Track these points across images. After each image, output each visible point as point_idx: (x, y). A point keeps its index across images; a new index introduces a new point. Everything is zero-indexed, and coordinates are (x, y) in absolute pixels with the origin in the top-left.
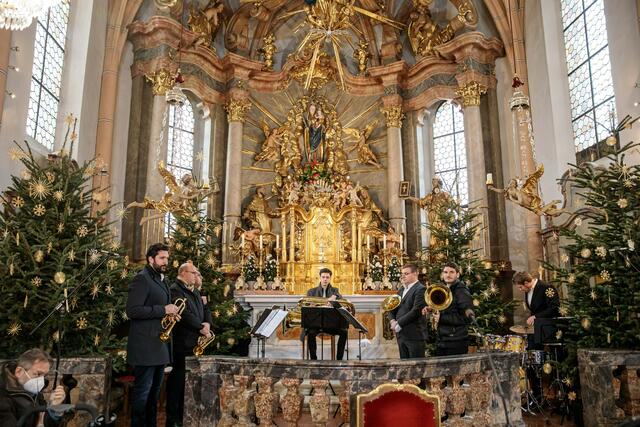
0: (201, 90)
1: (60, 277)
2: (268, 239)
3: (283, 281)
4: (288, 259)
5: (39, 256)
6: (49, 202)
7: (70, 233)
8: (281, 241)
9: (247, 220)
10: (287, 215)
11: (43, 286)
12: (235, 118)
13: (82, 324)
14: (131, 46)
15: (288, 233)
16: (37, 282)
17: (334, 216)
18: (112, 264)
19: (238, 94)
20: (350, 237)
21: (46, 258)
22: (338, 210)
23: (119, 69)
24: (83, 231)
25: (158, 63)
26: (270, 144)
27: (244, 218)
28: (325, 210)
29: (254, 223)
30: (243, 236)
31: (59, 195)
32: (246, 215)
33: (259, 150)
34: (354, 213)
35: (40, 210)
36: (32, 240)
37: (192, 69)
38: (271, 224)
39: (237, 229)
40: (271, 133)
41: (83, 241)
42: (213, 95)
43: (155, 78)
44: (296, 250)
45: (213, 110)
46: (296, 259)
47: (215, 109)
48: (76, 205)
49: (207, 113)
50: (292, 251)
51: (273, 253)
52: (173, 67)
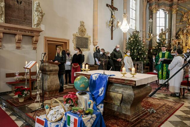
0: (165, 8)
1: (135, 51)
5: (132, 48)
6: (133, 41)
7: (136, 44)
8: (182, 42)
11: (133, 52)
12: (174, 13)
13: (139, 57)
14: (148, 3)
15: (184, 40)
16: (132, 51)
18: (142, 49)
19: (175, 7)
21: (133, 48)
23: (146, 9)
24: (138, 44)
25: (153, 7)
26: (185, 17)
31: (134, 40)
32: (177, 36)
33: (181, 19)
35: (132, 42)
36: (132, 46)
37: (163, 4)
40: (185, 14)
41: (138, 46)
42: (168, 8)
43: (153, 10)
45: (169, 12)
47: (169, 11)
48: (136, 40)
49: (167, 13)
51: (180, 44)
52: (157, 6)
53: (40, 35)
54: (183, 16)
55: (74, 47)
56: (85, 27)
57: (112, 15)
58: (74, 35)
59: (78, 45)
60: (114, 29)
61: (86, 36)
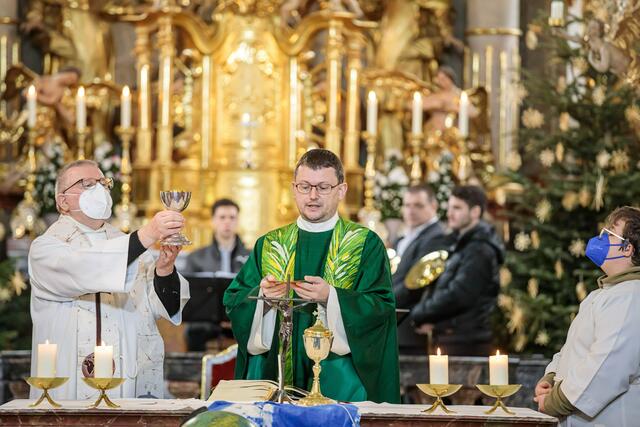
2: (99, 100)
3: (141, 214)
4: (154, 156)
8: (135, 105)
9: (35, 32)
10: (152, 35)
15: (155, 76)
17: (282, 40)
20: (324, 99)
22: (292, 25)
27: (28, 27)
28: (258, 22)
29: (57, 43)
30: (31, 92)
32: (35, 17)
34: (332, 33)
38: (109, 41)
39: (12, 72)
44: (177, 130)
46: (177, 156)
50: (165, 135)
51: (115, 139)
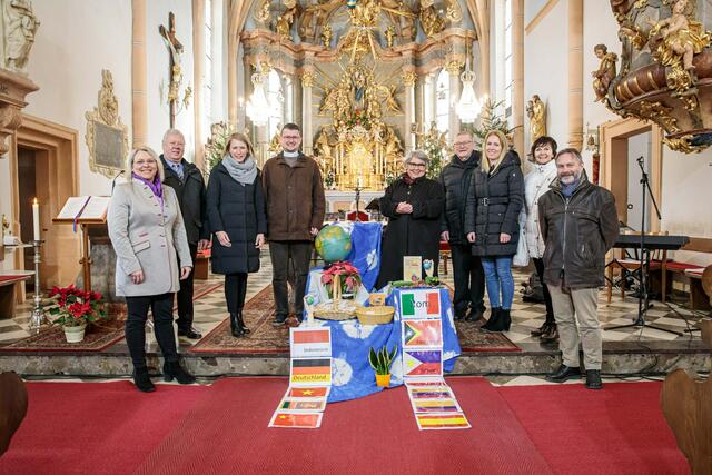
0: (285, 68)
2: (328, 161)
4: (340, 173)
8: (336, 162)
12: (307, 84)
17: (366, 147)
19: (308, 68)
20: (375, 159)
23: (237, 62)
26: (330, 99)
28: (361, 144)
33: (322, 104)
37: (279, 54)
40: (330, 92)
42: (292, 69)
44: (345, 167)
45: (293, 79)
46: (344, 173)
49: (289, 81)
50: (342, 168)
52: (268, 60)
53: (26, 104)
54: (325, 96)
55: (90, 161)
56: (115, 92)
57: (172, 64)
58: (88, 115)
59: (99, 155)
60: (176, 112)
61: (115, 126)
